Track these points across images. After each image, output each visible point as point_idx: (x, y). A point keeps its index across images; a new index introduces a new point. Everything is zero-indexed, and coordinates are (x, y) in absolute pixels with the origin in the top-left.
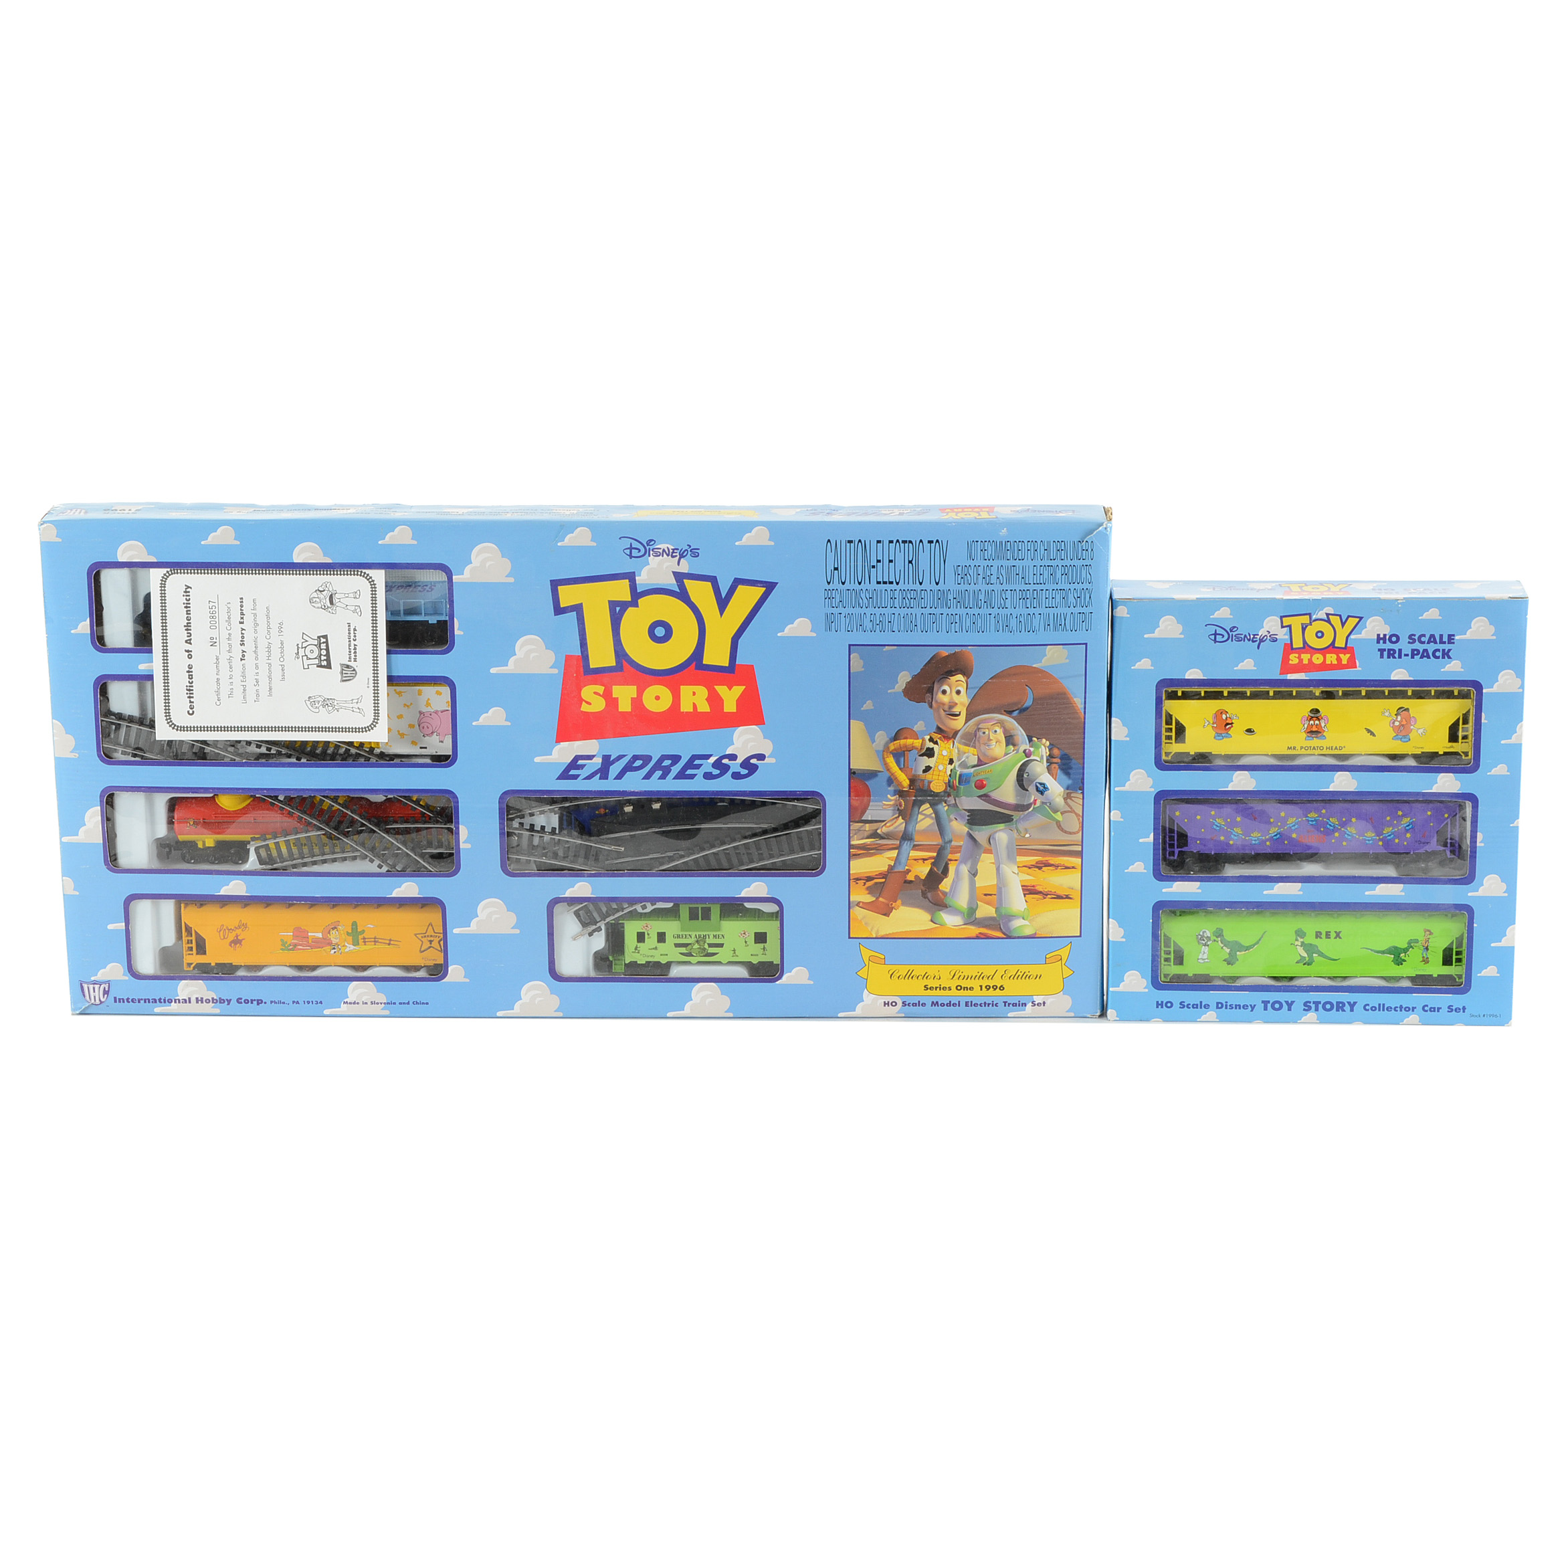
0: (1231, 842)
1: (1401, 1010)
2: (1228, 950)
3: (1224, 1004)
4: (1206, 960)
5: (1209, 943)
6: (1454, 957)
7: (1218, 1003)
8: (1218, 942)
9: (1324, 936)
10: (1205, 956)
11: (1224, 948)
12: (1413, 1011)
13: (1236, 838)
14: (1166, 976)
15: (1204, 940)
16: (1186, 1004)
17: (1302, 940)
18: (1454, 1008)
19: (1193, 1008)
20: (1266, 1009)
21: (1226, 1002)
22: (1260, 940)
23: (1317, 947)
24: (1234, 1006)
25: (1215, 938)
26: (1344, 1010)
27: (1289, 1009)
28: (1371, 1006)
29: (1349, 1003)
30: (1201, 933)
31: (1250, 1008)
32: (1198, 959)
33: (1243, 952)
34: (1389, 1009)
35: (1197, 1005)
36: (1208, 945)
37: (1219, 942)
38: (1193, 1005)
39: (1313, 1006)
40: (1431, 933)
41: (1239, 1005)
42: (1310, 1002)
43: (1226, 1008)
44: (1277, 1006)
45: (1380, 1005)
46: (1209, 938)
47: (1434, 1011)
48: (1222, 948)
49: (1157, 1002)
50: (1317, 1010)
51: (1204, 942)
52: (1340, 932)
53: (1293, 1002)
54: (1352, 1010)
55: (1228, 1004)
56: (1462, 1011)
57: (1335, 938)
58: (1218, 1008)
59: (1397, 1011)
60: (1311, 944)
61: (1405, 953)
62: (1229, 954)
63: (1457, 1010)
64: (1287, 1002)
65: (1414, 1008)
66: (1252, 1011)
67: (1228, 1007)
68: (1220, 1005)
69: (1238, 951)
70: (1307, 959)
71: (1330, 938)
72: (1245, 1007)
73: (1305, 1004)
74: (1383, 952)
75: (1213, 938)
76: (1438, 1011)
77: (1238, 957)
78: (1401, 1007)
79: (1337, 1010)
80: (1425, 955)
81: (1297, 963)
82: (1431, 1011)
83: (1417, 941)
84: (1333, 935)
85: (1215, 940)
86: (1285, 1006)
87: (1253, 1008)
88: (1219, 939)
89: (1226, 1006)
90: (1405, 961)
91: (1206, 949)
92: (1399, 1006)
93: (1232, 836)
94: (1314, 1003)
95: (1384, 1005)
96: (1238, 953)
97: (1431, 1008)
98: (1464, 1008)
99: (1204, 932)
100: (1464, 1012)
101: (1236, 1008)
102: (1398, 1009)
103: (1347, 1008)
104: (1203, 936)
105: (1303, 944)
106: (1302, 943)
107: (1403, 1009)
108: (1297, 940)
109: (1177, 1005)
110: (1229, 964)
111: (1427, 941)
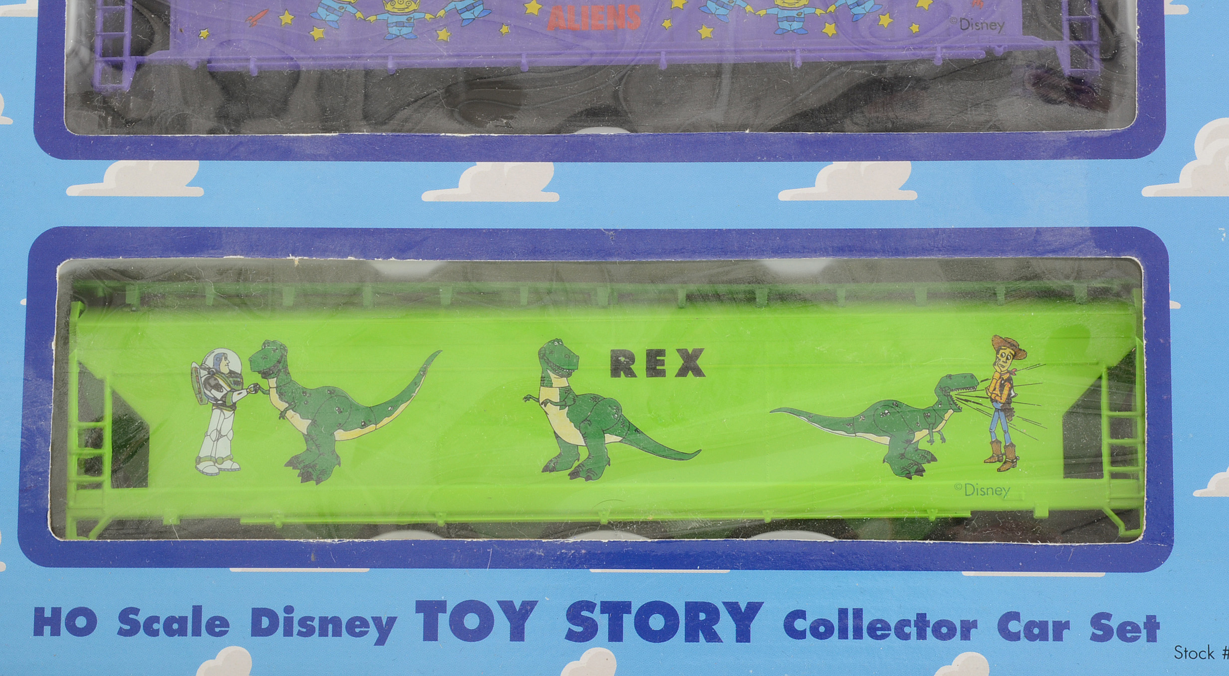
0: (317, 33)
1: (921, 635)
2: (303, 424)
3: (282, 615)
4: (227, 465)
5: (236, 397)
6: (1106, 442)
7: (258, 614)
8: (267, 393)
9: (640, 365)
10: (223, 448)
11: (290, 413)
12: (966, 636)
13: (333, 17)
14: (84, 527)
15: (218, 387)
16: (141, 618)
17: (563, 382)
18: (1114, 623)
19: (170, 632)
20: (430, 633)
21: (289, 609)
22: (415, 383)
23: (618, 408)
24: (316, 623)
25: (257, 378)
26: (713, 637)
27: (517, 634)
28: (811, 618)
29: (732, 608)
30: (210, 363)
31: (373, 633)
32: (199, 460)
33: (358, 432)
34: (878, 630)
35: (182, 620)
36: (233, 407)
37: (273, 392)
38: (170, 620)
39: (603, 621)
40: (1018, 353)
41: (336, 621)
42: (590, 606)
43: (288, 632)
44: (472, 621)
45: (843, 613)
46: (235, 379)
47: (1043, 636)
48: (282, 415)
49: (39, 611)
50: (616, 635)
51: (219, 395)
52: (698, 353)
53: (529, 607)
54: (743, 635)
55: (297, 616)
56: (1144, 633)
57: (682, 373)
58: (257, 631)
59: (907, 637)
60: (596, 398)
61: (931, 426)
62: (308, 437)
63: (1127, 632)
64: (507, 606)
65: (968, 628)
66: (381, 641)
67: (296, 628)
68: (265, 622)
69: (340, 426)
70: (584, 453)
71: (662, 373)
72: (356, 626)
73: (576, 612)
74: (850, 425)
75: (251, 378)
76: (1058, 637)
77: (339, 449)
78: (922, 620)
79: (691, 637)
80: (1000, 437)
81: (546, 469)
82: (1031, 637)
83: (970, 382)
84: (673, 362)
85: (257, 388)
86: (502, 624)
87: (385, 628)
88: (273, 382)
89: (289, 622)
90: (934, 459)
91: (222, 420)
92: (913, 618)
93: (322, 12)
94: (607, 607)
95: (858, 613)
96: (339, 434)
97: (1030, 625)
98: (1152, 625)
99: (218, 359)
100: (1152, 638)
101: (323, 633)
102: (912, 630)
103: (726, 626)
104: (213, 373)
105: (568, 399)
106: (566, 392)
107: (929, 631)
108: (545, 381)
109: (109, 623)
110: (306, 477)
111: (1006, 381)
